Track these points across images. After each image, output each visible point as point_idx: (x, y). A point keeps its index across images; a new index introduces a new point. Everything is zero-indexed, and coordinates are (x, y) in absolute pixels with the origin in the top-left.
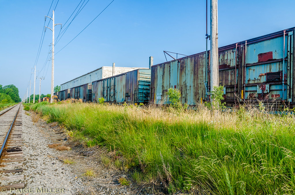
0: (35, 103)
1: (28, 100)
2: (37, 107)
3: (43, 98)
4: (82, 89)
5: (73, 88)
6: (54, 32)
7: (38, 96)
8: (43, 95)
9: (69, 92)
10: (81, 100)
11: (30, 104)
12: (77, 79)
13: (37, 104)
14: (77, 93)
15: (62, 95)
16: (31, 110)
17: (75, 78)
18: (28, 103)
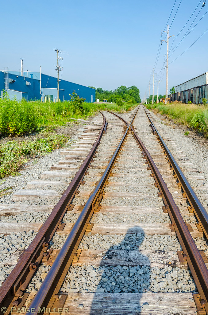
0: (154, 104)
1: (148, 100)
2: (155, 107)
3: (160, 99)
4: (187, 93)
5: (182, 92)
6: (168, 44)
7: (156, 96)
8: (160, 95)
9: (179, 95)
10: (181, 101)
11: (150, 105)
12: (188, 82)
13: (155, 104)
14: (185, 96)
15: (175, 97)
16: (152, 109)
17: (187, 81)
18: (147, 103)
